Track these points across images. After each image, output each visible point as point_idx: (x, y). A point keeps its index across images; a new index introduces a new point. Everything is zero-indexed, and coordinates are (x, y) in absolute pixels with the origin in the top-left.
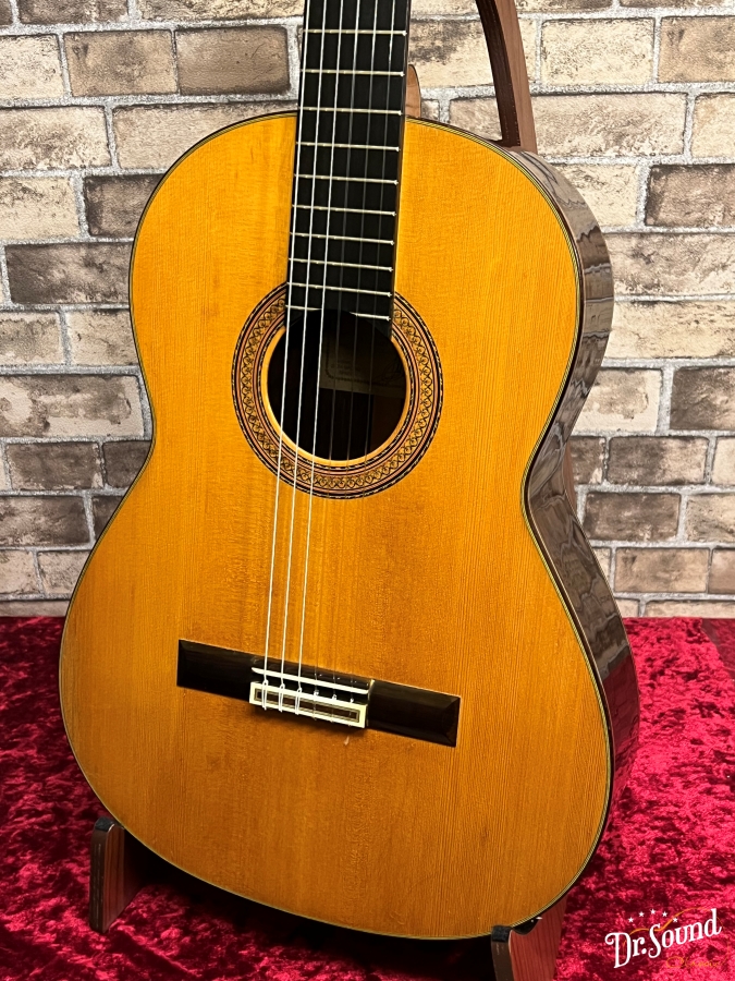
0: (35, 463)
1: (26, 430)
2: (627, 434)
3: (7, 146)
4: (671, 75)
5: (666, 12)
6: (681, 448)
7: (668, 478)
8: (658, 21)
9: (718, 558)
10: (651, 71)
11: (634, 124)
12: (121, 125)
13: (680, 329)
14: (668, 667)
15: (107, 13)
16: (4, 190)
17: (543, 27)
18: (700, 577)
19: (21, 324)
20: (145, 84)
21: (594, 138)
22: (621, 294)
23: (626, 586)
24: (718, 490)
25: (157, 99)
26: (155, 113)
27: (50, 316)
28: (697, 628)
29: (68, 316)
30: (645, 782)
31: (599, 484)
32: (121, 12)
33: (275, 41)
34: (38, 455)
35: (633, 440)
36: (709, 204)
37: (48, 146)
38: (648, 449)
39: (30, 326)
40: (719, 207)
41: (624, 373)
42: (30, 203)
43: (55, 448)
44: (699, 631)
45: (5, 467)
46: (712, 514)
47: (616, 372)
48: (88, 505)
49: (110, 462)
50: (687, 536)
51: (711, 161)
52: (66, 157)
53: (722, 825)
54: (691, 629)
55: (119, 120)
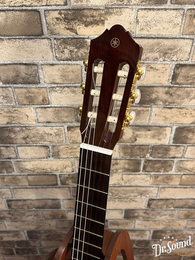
4: (155, 184)
11: (145, 192)
12: (15, 191)
20: (20, 184)
22: (141, 219)
25: (23, 187)
26: (23, 189)
32: (12, 172)
33: (54, 177)
51: (164, 198)
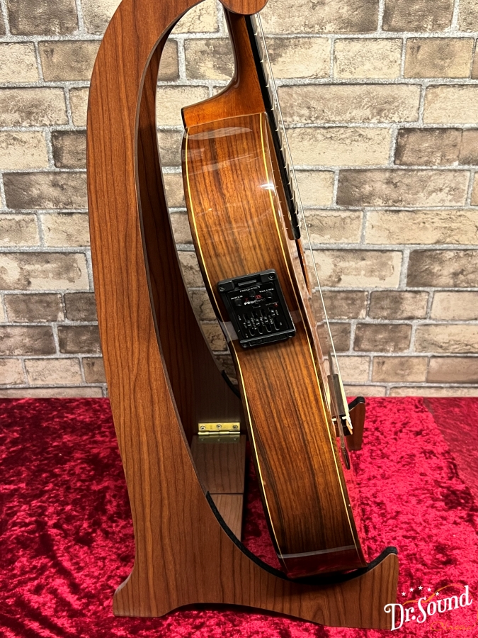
0: (22, 306)
1: (16, 286)
2: (381, 289)
3: (3, 112)
5: (410, 35)
6: (413, 298)
7: (405, 315)
8: (405, 40)
9: (433, 363)
10: (400, 70)
13: (414, 227)
14: (404, 427)
15: (66, 30)
16: (2, 139)
17: (335, 43)
18: (422, 373)
19: (13, 221)
21: (365, 111)
23: (378, 379)
24: (434, 322)
27: (31, 217)
28: (421, 403)
29: (42, 217)
30: (394, 500)
31: (364, 319)
34: (24, 301)
35: (385, 293)
36: (432, 152)
37: (29, 112)
38: (394, 298)
39: (18, 222)
40: (439, 154)
41: (380, 253)
42: (17, 147)
43: (35, 297)
44: (422, 405)
45: (4, 309)
46: (431, 336)
47: (375, 253)
48: (55, 331)
49: (68, 306)
50: (415, 349)
52: (40, 119)
53: (442, 527)
54: (417, 404)
55: (73, 96)
